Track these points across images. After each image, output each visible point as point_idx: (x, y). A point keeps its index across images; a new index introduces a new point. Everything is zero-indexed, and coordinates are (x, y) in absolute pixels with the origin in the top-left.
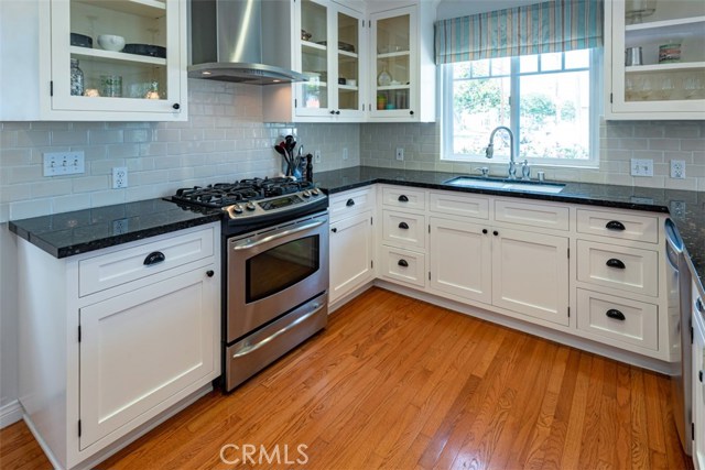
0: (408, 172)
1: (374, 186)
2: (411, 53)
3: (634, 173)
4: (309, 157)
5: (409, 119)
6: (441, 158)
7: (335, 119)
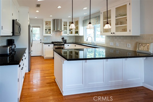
0: (78, 43)
1: (72, 44)
2: (78, 26)
3: (110, 45)
4: (66, 40)
5: (78, 35)
6: (84, 41)
7: (68, 35)
